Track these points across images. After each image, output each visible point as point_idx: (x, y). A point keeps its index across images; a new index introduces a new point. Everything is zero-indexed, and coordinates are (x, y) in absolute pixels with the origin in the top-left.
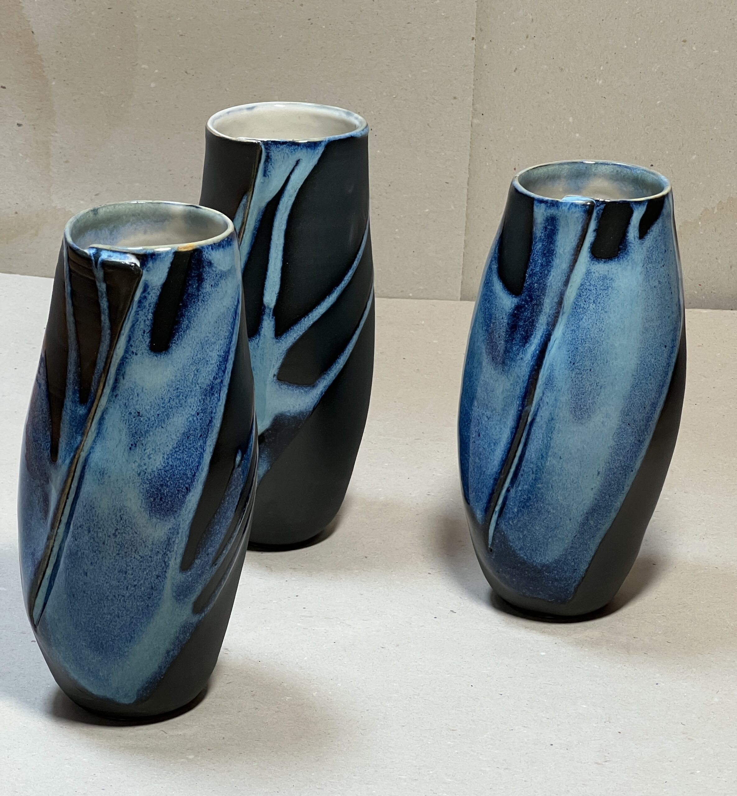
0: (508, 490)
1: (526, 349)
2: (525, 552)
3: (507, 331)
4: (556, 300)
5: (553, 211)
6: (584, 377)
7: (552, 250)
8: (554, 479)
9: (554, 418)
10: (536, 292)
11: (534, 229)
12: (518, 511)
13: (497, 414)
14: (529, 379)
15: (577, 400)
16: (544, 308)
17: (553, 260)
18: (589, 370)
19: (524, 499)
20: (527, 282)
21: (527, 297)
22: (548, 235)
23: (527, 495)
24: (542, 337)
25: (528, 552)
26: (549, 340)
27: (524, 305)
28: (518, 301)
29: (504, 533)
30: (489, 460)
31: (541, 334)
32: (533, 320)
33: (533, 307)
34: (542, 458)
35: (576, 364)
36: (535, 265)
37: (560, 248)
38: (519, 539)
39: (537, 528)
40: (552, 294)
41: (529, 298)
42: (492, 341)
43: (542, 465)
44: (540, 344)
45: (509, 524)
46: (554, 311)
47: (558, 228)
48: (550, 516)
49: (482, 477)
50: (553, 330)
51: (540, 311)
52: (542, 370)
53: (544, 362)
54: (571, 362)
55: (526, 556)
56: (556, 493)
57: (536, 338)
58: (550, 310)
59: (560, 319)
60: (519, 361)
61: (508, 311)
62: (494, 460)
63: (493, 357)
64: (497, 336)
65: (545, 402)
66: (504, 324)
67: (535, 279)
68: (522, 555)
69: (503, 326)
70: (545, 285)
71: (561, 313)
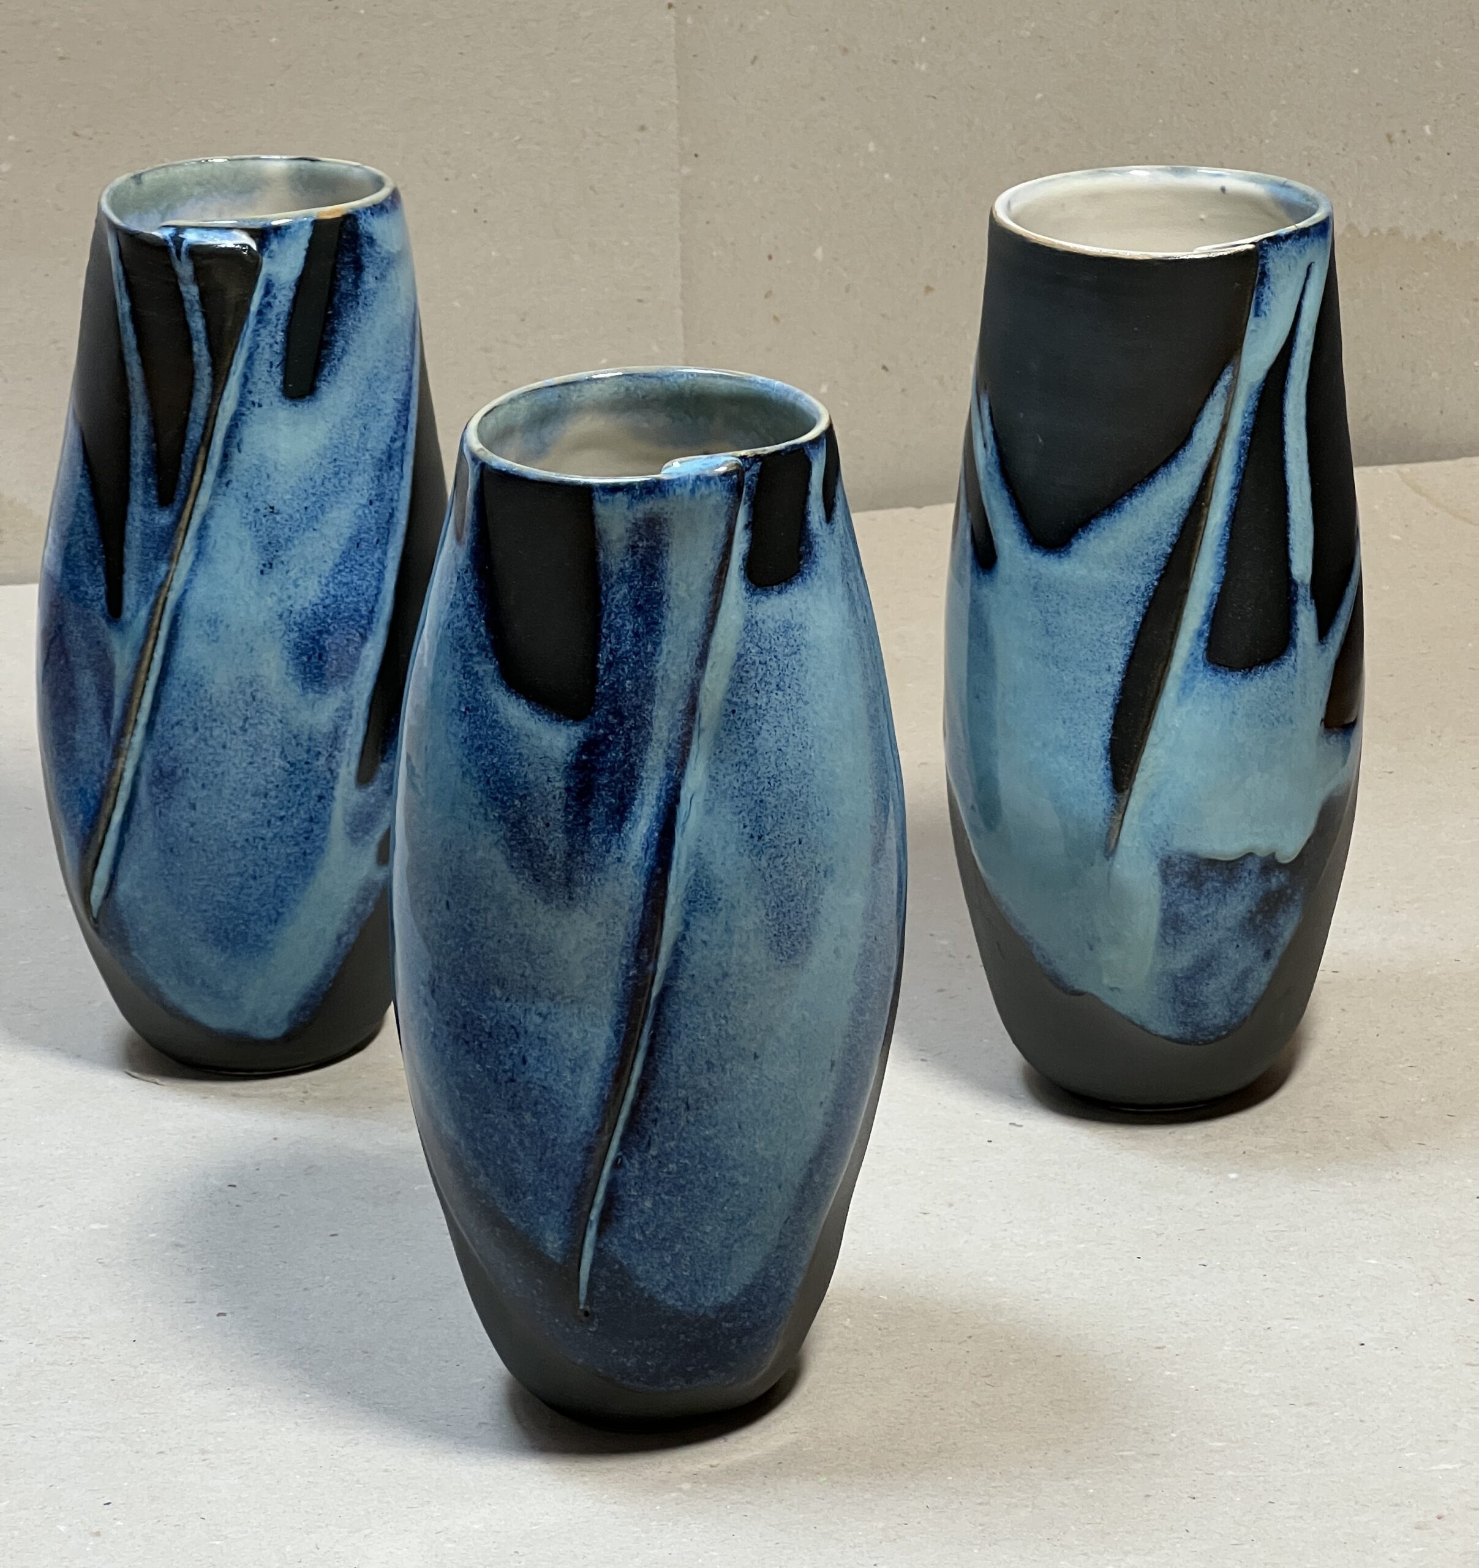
0: (616, 1165)
1: (626, 835)
2: (677, 1293)
3: (567, 806)
4: (681, 706)
5: (648, 506)
6: (789, 860)
7: (658, 594)
8: (744, 1106)
9: (731, 971)
10: (630, 700)
11: (601, 555)
12: (654, 1204)
13: (569, 1001)
14: (645, 901)
15: (781, 916)
16: (656, 731)
17: (662, 617)
18: (797, 842)
19: (669, 1173)
20: (603, 683)
21: (610, 717)
22: (641, 561)
23: (677, 1163)
24: (659, 798)
25: (687, 1288)
26: (677, 800)
27: (605, 736)
28: (587, 731)
29: (621, 1265)
30: (564, 1110)
31: (656, 792)
32: (632, 766)
33: (628, 734)
34: (709, 1070)
35: (767, 838)
36: (618, 638)
37: (677, 584)
38: (663, 1265)
39: (708, 1229)
40: (671, 695)
41: (615, 718)
42: (526, 841)
43: (710, 1084)
44: (658, 815)
45: (635, 1240)
46: (680, 732)
47: (666, 539)
48: (737, 1193)
49: (548, 1155)
50: (682, 775)
51: (647, 740)
52: (673, 873)
53: (675, 853)
54: (752, 837)
55: (681, 1299)
56: (750, 1138)
57: (646, 802)
58: (670, 731)
59: (694, 748)
60: (611, 869)
61: (561, 760)
62: (579, 1107)
63: (534, 876)
64: (541, 824)
65: (698, 941)
66: (557, 792)
67: (623, 670)
68: (670, 1302)
69: (554, 797)
70: (651, 677)
71: (695, 733)
